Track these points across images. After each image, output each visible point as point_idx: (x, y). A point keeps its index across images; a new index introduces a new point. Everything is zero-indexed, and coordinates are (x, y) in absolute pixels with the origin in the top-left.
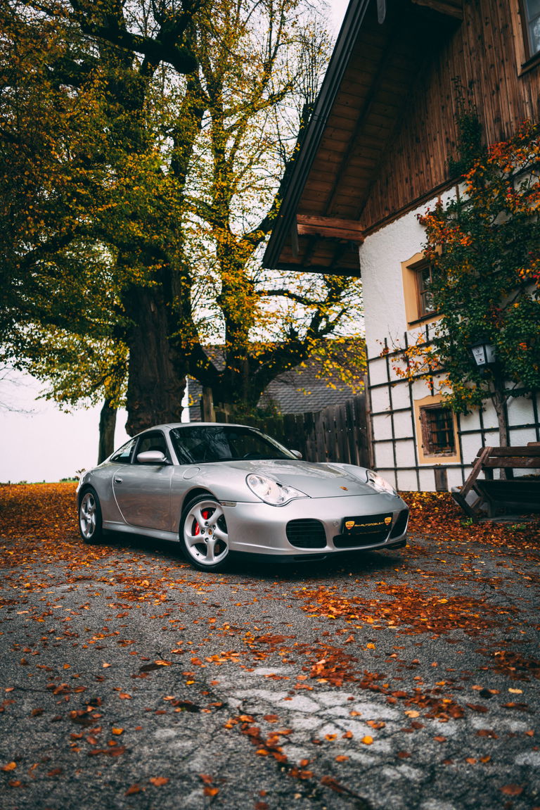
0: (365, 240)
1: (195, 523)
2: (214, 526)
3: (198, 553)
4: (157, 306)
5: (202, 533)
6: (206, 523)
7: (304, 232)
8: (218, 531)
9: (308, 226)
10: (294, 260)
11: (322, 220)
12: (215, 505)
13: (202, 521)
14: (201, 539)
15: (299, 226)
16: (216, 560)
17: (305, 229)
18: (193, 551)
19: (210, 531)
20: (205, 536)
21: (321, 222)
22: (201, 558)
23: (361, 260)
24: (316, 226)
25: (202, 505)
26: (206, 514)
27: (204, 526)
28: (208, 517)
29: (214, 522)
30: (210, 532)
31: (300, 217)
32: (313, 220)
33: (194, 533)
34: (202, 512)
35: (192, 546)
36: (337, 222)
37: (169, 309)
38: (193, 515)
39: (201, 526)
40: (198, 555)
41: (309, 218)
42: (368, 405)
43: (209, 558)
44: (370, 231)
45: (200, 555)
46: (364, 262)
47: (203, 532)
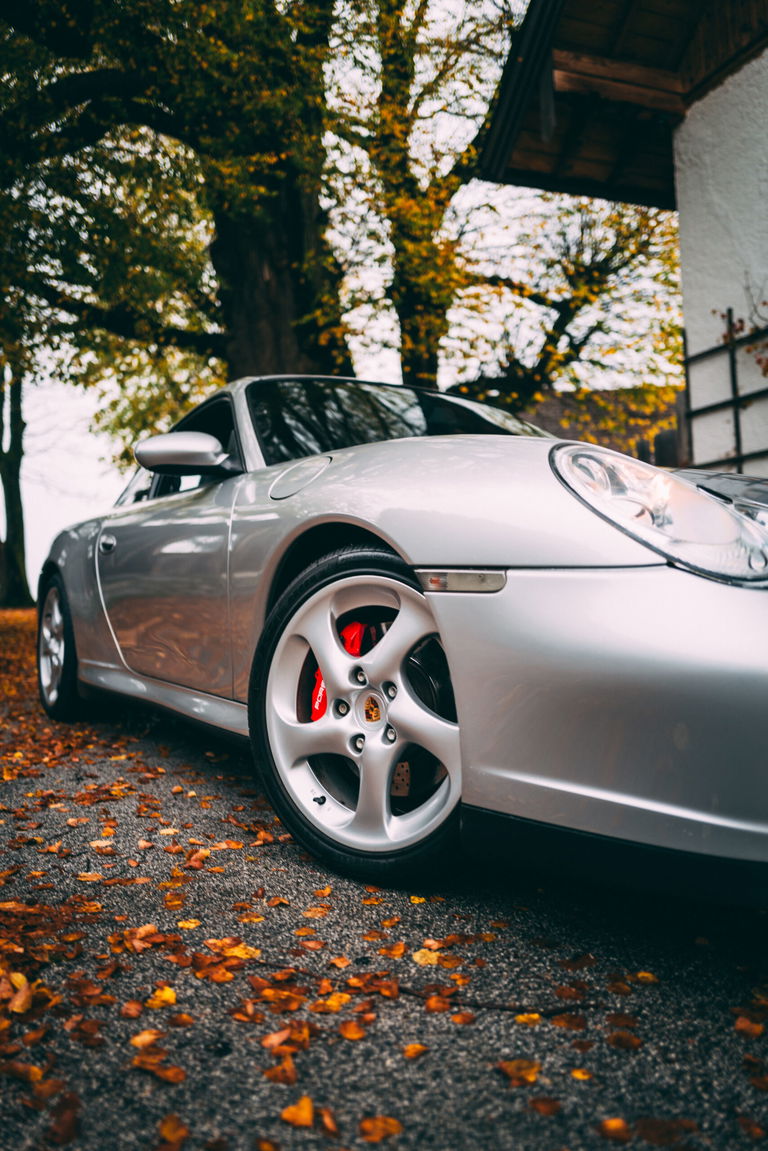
0: (689, 113)
1: (311, 672)
2: (389, 685)
3: (320, 792)
4: (277, 271)
5: (340, 714)
6: (357, 671)
7: (567, 86)
8: (406, 707)
9: (574, 75)
10: (540, 165)
11: (604, 65)
12: (394, 592)
13: (338, 662)
14: (335, 738)
15: (558, 75)
16: (398, 831)
17: (569, 80)
18: (302, 785)
19: (374, 703)
20: (349, 724)
21: (601, 70)
22: (332, 818)
23: (676, 158)
24: (591, 75)
25: (340, 596)
26: (354, 634)
27: (345, 682)
28: (364, 646)
29: (390, 669)
30: (372, 711)
31: (560, 55)
32: (586, 63)
33: (307, 712)
34: (341, 626)
35: (297, 763)
36: (634, 72)
37: (297, 274)
38: (302, 639)
39: (333, 684)
40: (321, 801)
41: (577, 58)
42: (686, 448)
43: (369, 821)
44: (699, 91)
45: (330, 802)
46: (684, 157)
47: (341, 706)
